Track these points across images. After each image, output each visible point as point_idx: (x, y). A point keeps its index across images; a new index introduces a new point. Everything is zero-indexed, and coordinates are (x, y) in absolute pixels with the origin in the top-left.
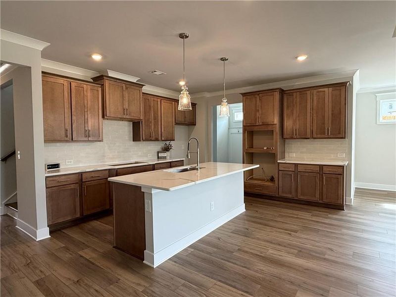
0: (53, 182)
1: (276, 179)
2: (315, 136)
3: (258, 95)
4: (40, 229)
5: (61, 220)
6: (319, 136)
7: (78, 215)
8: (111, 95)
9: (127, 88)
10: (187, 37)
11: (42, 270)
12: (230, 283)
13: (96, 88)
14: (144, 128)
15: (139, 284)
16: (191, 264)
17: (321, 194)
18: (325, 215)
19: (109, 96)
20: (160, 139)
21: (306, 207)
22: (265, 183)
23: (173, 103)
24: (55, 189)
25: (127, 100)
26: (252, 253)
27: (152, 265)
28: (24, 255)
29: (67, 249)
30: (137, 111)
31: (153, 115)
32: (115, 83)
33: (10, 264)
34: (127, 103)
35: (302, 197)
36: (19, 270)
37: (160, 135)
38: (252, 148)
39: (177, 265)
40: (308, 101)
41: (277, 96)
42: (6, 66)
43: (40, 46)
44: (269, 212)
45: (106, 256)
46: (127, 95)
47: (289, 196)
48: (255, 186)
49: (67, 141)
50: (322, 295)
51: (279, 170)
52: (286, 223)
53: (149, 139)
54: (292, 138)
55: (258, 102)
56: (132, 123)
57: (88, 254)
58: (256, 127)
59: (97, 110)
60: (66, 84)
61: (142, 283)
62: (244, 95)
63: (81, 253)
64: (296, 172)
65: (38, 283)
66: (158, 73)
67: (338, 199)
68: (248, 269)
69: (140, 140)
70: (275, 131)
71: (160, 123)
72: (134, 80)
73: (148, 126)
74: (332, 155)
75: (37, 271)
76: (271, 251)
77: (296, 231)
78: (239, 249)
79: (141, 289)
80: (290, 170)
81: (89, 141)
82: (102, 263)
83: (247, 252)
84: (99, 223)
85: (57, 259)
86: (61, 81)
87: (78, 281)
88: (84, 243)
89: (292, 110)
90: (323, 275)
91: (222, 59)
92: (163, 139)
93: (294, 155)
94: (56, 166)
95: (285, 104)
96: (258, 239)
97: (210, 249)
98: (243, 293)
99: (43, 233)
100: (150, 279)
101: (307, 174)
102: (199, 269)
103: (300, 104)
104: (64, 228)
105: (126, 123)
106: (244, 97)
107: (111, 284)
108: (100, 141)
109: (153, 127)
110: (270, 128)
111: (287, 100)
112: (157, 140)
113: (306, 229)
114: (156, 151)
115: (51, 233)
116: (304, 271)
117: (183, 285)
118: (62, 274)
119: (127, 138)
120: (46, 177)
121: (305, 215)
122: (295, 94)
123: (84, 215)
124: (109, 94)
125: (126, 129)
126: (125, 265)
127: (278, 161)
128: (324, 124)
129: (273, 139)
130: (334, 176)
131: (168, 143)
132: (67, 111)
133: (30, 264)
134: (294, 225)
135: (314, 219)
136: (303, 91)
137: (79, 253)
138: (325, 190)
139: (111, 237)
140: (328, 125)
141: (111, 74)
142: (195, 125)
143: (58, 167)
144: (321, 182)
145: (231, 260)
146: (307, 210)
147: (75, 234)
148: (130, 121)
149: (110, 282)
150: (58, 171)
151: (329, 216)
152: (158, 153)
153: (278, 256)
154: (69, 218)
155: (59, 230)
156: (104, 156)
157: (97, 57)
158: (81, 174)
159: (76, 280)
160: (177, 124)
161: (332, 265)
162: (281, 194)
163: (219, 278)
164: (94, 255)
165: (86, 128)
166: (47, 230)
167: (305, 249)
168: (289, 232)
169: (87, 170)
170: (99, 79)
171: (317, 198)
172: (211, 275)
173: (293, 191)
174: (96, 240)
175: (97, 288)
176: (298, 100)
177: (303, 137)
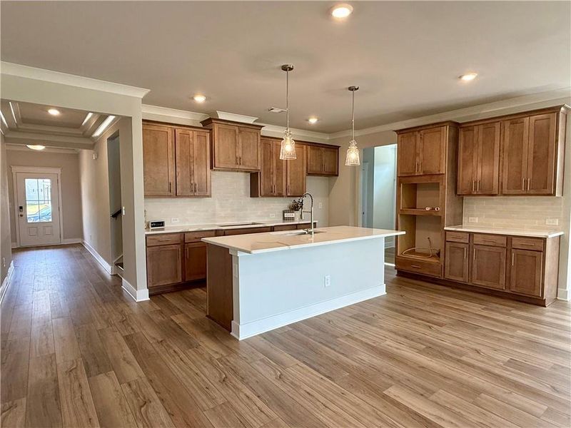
0: (154, 241)
1: (442, 255)
2: (505, 191)
3: (419, 131)
4: (140, 289)
5: (161, 284)
6: (512, 192)
7: (180, 280)
8: (221, 141)
9: (240, 132)
10: (291, 69)
11: (133, 327)
12: (315, 366)
13: (203, 134)
14: (262, 181)
15: (217, 353)
16: (281, 342)
17: (508, 279)
18: (506, 310)
19: (219, 142)
20: (284, 194)
21: (482, 298)
22: (429, 260)
23: (305, 146)
24: (156, 249)
25: (240, 147)
26: (362, 342)
27: (237, 338)
28: (122, 312)
29: (161, 312)
30: (254, 159)
31: (275, 165)
32: (226, 127)
33: (108, 318)
34: (240, 151)
35: (478, 283)
36: (114, 324)
37: (284, 190)
38: (415, 208)
39: (265, 341)
40: (496, 139)
41: (446, 132)
42: (111, 118)
43: (141, 93)
44: (419, 298)
45: (196, 324)
46: (240, 141)
47: (460, 279)
48: (412, 262)
49: (170, 196)
50: (422, 395)
51: (446, 241)
52: (434, 314)
53: (270, 194)
54: (470, 194)
55: (418, 142)
56: (249, 174)
57: (179, 319)
58: (415, 178)
59: (204, 159)
60: (170, 131)
61: (221, 352)
62: (399, 132)
63: (172, 317)
64: (471, 244)
65: (127, 338)
66: (276, 110)
67: (534, 290)
68: (346, 356)
69: (258, 196)
70: (442, 185)
71: (284, 174)
72: (250, 121)
73: (269, 178)
74: (537, 221)
75: (129, 328)
76: (388, 342)
77: (441, 325)
78: (348, 336)
79: (217, 356)
80: (462, 241)
81: (195, 196)
82: (190, 330)
83: (356, 340)
84: (202, 291)
85: (150, 320)
86: (165, 128)
87: (161, 341)
88: (179, 309)
89: (471, 154)
90: (441, 376)
91: (350, 89)
92: (289, 195)
93: (477, 220)
94: (161, 224)
95: (461, 144)
96: (381, 328)
97: (312, 331)
98: (322, 377)
99: (143, 295)
100: (230, 349)
101: (487, 249)
102: (287, 348)
103: (483, 143)
104: (165, 293)
105: (242, 175)
106: (400, 136)
107: (190, 348)
108: (208, 196)
109: (275, 179)
110: (434, 180)
111: (465, 137)
112: (280, 195)
113: (461, 324)
114: (281, 211)
115: (150, 296)
116: (419, 369)
117: (262, 360)
118: (149, 334)
119: (243, 193)
120: (147, 236)
121: (474, 307)
122: (476, 128)
123: (186, 280)
124: (219, 139)
125: (242, 181)
126: (211, 334)
127: (445, 228)
128: (520, 173)
129: (439, 196)
130: (529, 253)
131: (297, 199)
132: (171, 163)
133: (124, 321)
134: (445, 317)
135: (485, 313)
136: (489, 123)
137: (171, 317)
138: (513, 273)
139: (206, 306)
140: (527, 174)
141: (222, 116)
142: (338, 175)
143: (163, 226)
144: (508, 261)
145: (330, 345)
146: (480, 302)
147: (173, 300)
148: (247, 172)
149: (190, 346)
150: (163, 229)
151: (514, 311)
152: (284, 212)
153: (395, 350)
154: (170, 282)
155: (160, 294)
156: (214, 215)
157: (200, 99)
158: (183, 234)
159: (160, 340)
160: (309, 174)
161: (463, 368)
162: (447, 276)
163: (305, 360)
164: (184, 320)
165: (192, 182)
166: (146, 292)
167: (437, 346)
168: (431, 325)
169: (190, 230)
170: (207, 123)
171: (501, 285)
172: (297, 355)
173: (466, 271)
174: (192, 307)
175: (176, 349)
176: (481, 137)
177: (487, 193)
